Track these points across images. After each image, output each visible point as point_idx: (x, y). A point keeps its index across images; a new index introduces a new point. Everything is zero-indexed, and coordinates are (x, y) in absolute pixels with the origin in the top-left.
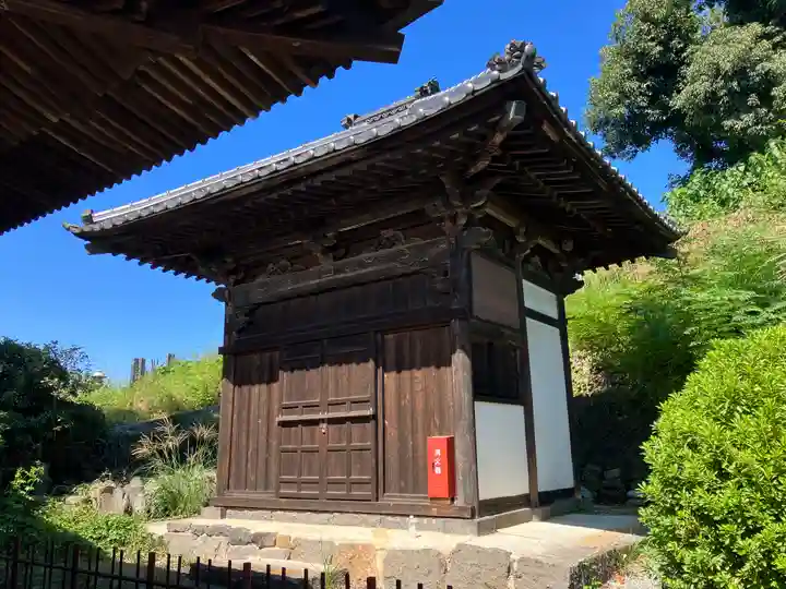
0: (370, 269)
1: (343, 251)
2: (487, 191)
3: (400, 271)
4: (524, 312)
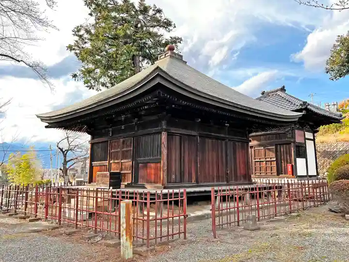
3: (280, 133)
4: (306, 139)
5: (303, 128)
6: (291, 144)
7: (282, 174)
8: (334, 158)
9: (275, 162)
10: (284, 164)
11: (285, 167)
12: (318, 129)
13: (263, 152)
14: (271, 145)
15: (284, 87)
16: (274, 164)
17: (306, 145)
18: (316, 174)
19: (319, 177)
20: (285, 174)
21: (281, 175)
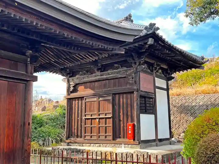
0: (111, 76)
1: (103, 69)
2: (144, 56)
3: (120, 76)
4: (156, 87)
5: (152, 71)
6: (133, 92)
7: (120, 138)
8: (193, 114)
9: (111, 119)
10: (124, 123)
11: (124, 126)
12: (173, 75)
13: (96, 105)
14: (108, 95)
15: (130, 16)
16: (110, 123)
17: (155, 96)
18: (168, 137)
19: (173, 139)
20: (124, 138)
21: (118, 140)
